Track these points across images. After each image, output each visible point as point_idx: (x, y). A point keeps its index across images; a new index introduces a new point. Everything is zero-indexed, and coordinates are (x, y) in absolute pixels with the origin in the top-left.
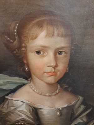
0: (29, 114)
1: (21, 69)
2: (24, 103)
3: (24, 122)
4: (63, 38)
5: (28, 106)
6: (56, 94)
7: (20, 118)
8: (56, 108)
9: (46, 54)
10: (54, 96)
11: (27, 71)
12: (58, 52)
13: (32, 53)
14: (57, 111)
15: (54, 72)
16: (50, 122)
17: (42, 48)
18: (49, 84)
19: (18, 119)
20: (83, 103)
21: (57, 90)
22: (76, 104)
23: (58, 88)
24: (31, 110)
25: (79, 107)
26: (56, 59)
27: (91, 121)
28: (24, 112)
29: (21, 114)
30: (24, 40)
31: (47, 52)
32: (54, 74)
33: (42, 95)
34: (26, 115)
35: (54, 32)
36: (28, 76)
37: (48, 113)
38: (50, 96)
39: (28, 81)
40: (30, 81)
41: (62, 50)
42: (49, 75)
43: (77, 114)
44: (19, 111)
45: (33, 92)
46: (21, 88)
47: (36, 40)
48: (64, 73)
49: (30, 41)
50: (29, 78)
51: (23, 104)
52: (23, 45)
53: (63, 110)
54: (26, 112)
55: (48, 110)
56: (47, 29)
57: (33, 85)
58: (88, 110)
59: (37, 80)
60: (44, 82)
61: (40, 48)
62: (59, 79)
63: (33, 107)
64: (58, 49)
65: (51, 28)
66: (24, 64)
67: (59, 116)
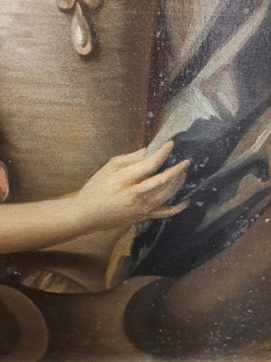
67: (85, 58)
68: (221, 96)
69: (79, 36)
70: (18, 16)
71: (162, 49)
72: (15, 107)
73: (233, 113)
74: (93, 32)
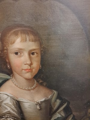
0: (13, 107)
1: (5, 67)
2: (9, 96)
3: (10, 115)
4: (33, 43)
5: (12, 99)
6: (34, 88)
7: (6, 111)
8: (35, 102)
9: (22, 54)
10: (32, 90)
11: (9, 68)
12: (31, 53)
13: (12, 54)
14: (37, 105)
15: (30, 69)
16: (32, 115)
17: (19, 50)
18: (27, 79)
19: (4, 112)
20: (59, 97)
21: (34, 84)
22: (52, 98)
23: (35, 83)
24: (15, 103)
25: (56, 101)
26: (30, 58)
27: (69, 116)
28: (9, 105)
29: (6, 107)
30: (6, 45)
31: (23, 53)
32: (30, 70)
33: (22, 89)
34: (11, 108)
35: (26, 39)
36: (10, 72)
37: (29, 107)
38: (29, 90)
39: (10, 76)
40: (12, 76)
41: (34, 52)
42: (26, 72)
43: (55, 108)
44: (5, 104)
45: (15, 86)
46: (6, 83)
47: (14, 44)
48: (38, 69)
49: (10, 45)
50: (11, 74)
51: (8, 98)
52: (5, 48)
53: (41, 104)
54: (11, 105)
55: (29, 104)
56: (21, 36)
57: (14, 80)
58: (64, 105)
59: (17, 76)
60: (23, 77)
61: (18, 50)
62: (35, 75)
63: (16, 101)
64: (31, 50)
65: (24, 36)
66: (7, 62)
67: (39, 110)
68: (61, 114)
69: (38, 107)
70: (29, 105)
71: (51, 108)
72: (28, 116)
73: (64, 116)
74: (40, 107)
